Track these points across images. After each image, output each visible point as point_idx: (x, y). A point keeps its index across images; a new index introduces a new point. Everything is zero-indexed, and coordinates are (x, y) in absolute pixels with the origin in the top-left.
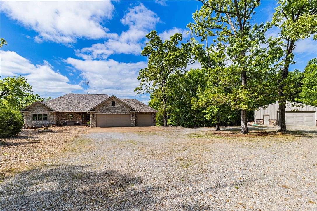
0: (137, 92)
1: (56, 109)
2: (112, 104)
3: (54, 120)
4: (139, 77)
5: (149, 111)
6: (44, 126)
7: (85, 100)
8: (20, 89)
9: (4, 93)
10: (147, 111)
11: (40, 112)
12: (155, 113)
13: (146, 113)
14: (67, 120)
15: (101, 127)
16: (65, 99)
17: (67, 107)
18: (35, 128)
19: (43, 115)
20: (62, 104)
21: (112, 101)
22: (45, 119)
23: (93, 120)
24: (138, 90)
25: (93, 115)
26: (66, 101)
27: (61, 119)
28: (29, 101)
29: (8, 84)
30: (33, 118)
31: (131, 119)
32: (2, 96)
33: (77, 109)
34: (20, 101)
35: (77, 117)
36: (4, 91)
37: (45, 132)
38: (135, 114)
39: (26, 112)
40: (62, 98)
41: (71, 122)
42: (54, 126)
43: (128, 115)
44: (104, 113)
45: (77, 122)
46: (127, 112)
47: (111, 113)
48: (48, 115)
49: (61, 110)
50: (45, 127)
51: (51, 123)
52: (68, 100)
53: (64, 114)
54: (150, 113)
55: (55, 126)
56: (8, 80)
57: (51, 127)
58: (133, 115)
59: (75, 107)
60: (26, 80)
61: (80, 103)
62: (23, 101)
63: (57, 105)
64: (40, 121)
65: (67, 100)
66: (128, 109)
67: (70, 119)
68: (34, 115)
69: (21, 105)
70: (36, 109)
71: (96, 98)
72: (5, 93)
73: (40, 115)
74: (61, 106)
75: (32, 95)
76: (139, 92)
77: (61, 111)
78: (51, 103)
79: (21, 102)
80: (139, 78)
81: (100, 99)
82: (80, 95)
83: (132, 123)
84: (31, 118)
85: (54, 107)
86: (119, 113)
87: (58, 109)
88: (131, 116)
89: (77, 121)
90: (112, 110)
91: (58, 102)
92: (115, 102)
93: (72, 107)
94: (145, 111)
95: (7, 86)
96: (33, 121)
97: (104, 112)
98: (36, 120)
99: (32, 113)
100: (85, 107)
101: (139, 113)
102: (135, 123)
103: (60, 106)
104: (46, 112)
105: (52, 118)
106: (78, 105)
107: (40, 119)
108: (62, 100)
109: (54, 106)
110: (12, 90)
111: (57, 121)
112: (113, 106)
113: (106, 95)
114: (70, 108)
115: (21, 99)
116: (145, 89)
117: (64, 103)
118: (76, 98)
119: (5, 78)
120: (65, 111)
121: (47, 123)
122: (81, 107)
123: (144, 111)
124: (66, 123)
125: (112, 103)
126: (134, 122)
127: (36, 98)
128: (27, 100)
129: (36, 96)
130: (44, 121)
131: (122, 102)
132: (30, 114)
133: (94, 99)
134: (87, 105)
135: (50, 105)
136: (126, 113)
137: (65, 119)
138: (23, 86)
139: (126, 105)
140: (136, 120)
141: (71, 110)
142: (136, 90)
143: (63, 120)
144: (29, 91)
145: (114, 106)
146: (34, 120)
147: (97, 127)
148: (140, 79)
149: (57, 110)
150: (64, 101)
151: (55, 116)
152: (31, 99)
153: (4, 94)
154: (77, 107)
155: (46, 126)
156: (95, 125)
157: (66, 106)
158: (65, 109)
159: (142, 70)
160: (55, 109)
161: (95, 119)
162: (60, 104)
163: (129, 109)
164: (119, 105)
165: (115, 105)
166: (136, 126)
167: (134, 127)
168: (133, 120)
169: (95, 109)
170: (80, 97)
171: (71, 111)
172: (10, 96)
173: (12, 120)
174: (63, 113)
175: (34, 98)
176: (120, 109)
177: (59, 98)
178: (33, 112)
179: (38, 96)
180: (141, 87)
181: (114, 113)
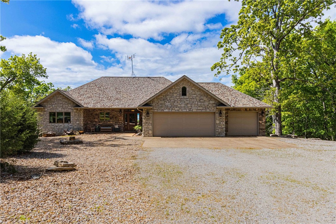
0: (216, 71)
1: (84, 104)
2: (181, 93)
3: (81, 123)
4: (220, 43)
5: (251, 106)
6: (66, 132)
7: (128, 88)
8: (31, 73)
9: (9, 80)
10: (248, 106)
11: (60, 109)
12: (265, 109)
13: (246, 109)
14: (99, 122)
15: (162, 137)
16: (96, 85)
17: (101, 100)
18: (52, 136)
19: (64, 114)
20: (93, 94)
21: (182, 87)
22: (67, 120)
23: (146, 123)
24: (217, 68)
25: (148, 113)
26: (99, 90)
27: (91, 122)
28: (40, 93)
29: (14, 66)
30: (50, 119)
31: (218, 122)
32: (7, 84)
33: (117, 104)
34: (28, 94)
35: (116, 118)
36: (9, 78)
37: (71, 143)
38: (224, 112)
39: (40, 109)
40: (92, 85)
41: (106, 126)
42: (80, 134)
43: (212, 113)
44: (166, 110)
45: (117, 127)
46: (208, 108)
47: (180, 110)
48: (71, 114)
49: (92, 105)
50: (67, 134)
51: (76, 127)
52: (102, 87)
53: (95, 113)
54: (254, 109)
55: (83, 133)
56: (15, 59)
57: (77, 134)
58: (220, 113)
59: (113, 99)
60: (39, 59)
61: (121, 92)
62: (32, 93)
63: (84, 96)
64: (60, 124)
65: (100, 87)
66: (211, 102)
67: (105, 120)
68: (52, 114)
69: (29, 100)
70: (54, 104)
71: (146, 83)
72: (11, 80)
73: (60, 114)
74: (91, 97)
75: (44, 84)
76: (220, 70)
77: (91, 107)
78: (76, 93)
79: (30, 95)
80: (220, 45)
81: (153, 85)
82: (120, 79)
83: (220, 130)
84: (47, 119)
85: (81, 100)
86: (194, 110)
87: (87, 104)
88: (217, 115)
89: (116, 125)
90: (182, 105)
91: (86, 91)
92: (187, 89)
93: (109, 99)
94: (244, 106)
95: (13, 70)
96: (50, 124)
97: (167, 107)
98: (54, 122)
99: (49, 110)
100: (130, 99)
101: (232, 110)
102: (224, 129)
103: (89, 98)
104: (68, 108)
105: (77, 120)
106: (118, 96)
107: (60, 121)
108: (93, 87)
109: (80, 98)
110: (20, 74)
111: (85, 125)
112: (183, 97)
113: (163, 77)
114: (106, 100)
115: (29, 90)
116: (233, 65)
117: (96, 94)
118: (113, 84)
119: (12, 57)
120: (99, 106)
121: (70, 127)
122: (123, 100)
123: (242, 106)
124: (99, 127)
125: (181, 90)
126: (222, 128)
127: (49, 88)
128: (38, 92)
129: (50, 86)
130: (66, 125)
131: (200, 89)
132: (45, 111)
133: (144, 86)
134: (132, 96)
135: (75, 97)
136: (208, 110)
137: (96, 120)
138: (34, 69)
139: (207, 94)
140: (227, 123)
141: (107, 104)
142: (215, 67)
143: (94, 123)
144: (43, 77)
145: (185, 97)
146: (50, 122)
147: (153, 136)
148: (222, 46)
149: (85, 106)
150: (96, 90)
151: (82, 115)
152: (42, 91)
153: (9, 82)
154: (117, 99)
155: (69, 133)
156: (150, 132)
157: (100, 98)
158: (98, 102)
159: (227, 29)
160: (82, 103)
161: (151, 122)
162: (89, 95)
163: (214, 102)
164: (195, 94)
165: (187, 94)
166: (227, 136)
167: (222, 137)
168: (221, 123)
169: (151, 102)
170: (120, 82)
171: (107, 107)
172: (16, 86)
173: (25, 121)
174: (94, 110)
175: (46, 89)
176: (196, 103)
177: (87, 84)
178: (49, 108)
179: (52, 85)
180: (223, 61)
181: (185, 110)
